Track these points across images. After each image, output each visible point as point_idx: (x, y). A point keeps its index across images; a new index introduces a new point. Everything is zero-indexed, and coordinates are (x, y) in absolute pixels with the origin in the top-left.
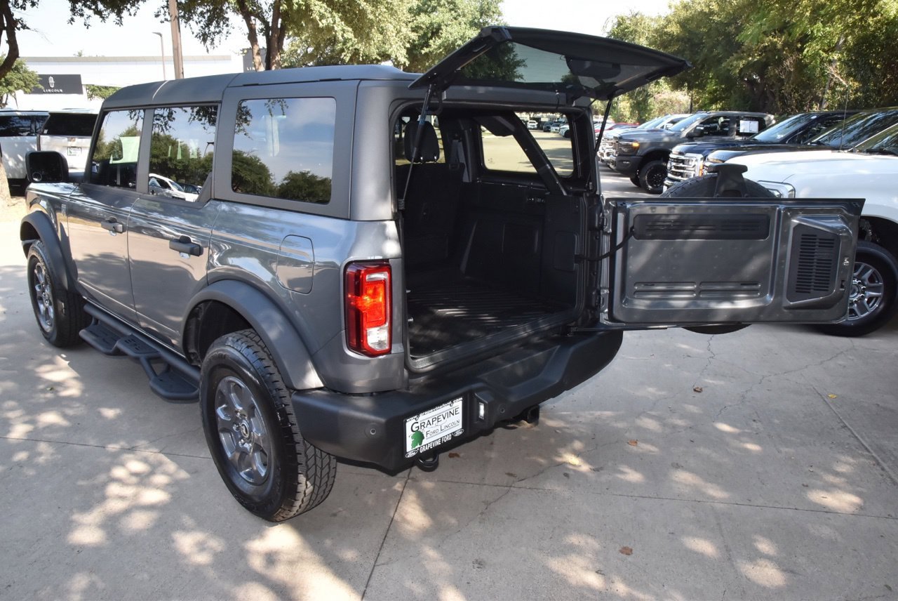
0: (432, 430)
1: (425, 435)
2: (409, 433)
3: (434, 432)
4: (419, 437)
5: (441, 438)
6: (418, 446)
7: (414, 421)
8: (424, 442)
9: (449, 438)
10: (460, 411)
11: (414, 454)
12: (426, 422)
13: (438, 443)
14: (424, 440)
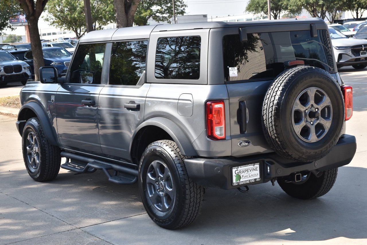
0: (245, 175)
1: (242, 177)
2: (234, 174)
3: (246, 176)
4: (239, 177)
5: (249, 180)
6: (239, 181)
7: (236, 169)
8: (241, 180)
9: (253, 181)
10: (258, 169)
11: (237, 184)
12: (242, 171)
13: (248, 182)
14: (241, 179)
